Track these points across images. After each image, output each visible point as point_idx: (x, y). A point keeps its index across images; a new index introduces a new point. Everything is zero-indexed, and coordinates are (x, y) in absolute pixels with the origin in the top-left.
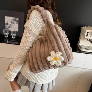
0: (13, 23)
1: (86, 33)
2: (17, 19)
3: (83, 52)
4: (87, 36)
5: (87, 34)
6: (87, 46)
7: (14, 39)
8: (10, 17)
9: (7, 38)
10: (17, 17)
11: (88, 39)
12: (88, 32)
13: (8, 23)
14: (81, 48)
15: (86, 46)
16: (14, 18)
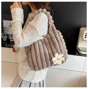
0: (11, 26)
5: (86, 36)
8: (8, 21)
9: (6, 41)
12: (86, 33)
13: (6, 27)
15: (85, 49)
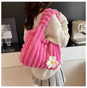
0: (5, 30)
2: (8, 26)
4: (80, 29)
5: (80, 28)
11: (80, 32)
14: (76, 41)
15: (80, 39)
16: (5, 25)
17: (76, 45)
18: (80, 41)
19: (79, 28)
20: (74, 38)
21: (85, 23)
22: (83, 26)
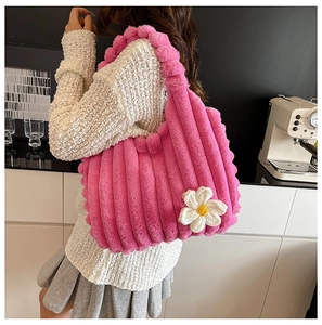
0: (29, 90)
1: (293, 120)
2: (45, 76)
3: (283, 183)
4: (295, 129)
6: (294, 162)
7: (38, 149)
9: (9, 147)
10: (43, 70)
11: (295, 139)
12: (298, 117)
13: (11, 92)
14: (276, 169)
15: (290, 164)
16: (31, 72)
17: (274, 182)
18: (288, 171)
19: (292, 126)
20: (268, 158)
21: (315, 112)
22: (308, 119)
